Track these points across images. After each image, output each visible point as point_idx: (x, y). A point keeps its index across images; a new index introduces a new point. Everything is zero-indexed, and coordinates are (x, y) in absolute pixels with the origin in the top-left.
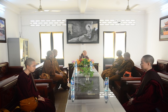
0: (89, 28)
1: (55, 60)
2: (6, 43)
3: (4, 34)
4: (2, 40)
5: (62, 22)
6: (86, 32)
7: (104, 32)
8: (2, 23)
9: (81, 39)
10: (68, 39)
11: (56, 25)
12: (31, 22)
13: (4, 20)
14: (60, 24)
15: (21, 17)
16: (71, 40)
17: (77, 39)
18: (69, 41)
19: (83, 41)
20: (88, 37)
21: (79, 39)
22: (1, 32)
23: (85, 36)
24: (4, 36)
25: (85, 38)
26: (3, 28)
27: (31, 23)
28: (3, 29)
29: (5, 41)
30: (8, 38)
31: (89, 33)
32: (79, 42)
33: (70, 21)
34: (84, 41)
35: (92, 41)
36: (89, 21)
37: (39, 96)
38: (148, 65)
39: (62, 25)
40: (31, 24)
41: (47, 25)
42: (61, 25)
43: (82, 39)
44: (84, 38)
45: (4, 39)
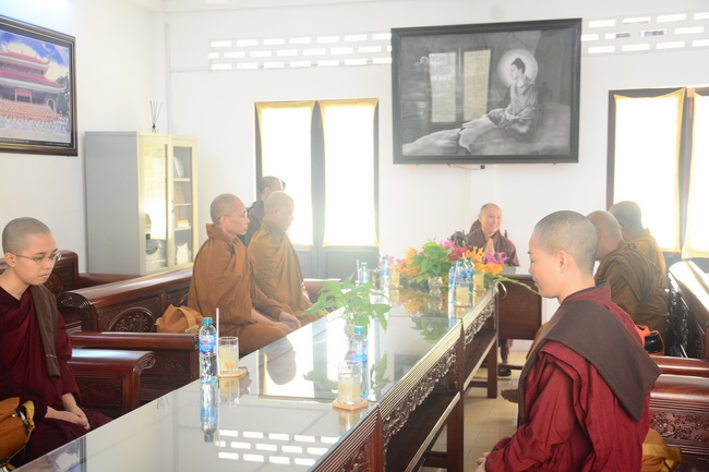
0: (517, 72)
1: (278, 249)
2: (76, 155)
3: (65, 114)
4: (54, 144)
5: (370, 42)
6: (499, 99)
7: (612, 94)
8: (58, 59)
9: (472, 139)
10: (399, 138)
11: (342, 65)
12: (214, 50)
13: (70, 44)
14: (363, 55)
15: (167, 25)
16: (419, 142)
17: (452, 139)
18: (408, 149)
19: (482, 147)
20: (516, 126)
21: (459, 135)
22: (51, 103)
23: (495, 120)
24: (64, 121)
25: (494, 129)
26: (61, 81)
27: (215, 55)
28: (63, 90)
29: (69, 150)
30: (88, 135)
31: (517, 102)
32: (464, 154)
33: (412, 38)
34: (489, 151)
35: (539, 146)
36: (517, 34)
37: (69, 399)
38: (562, 263)
39: (370, 63)
40: (212, 62)
41: (293, 64)
42: (364, 61)
43: (479, 137)
44: (492, 134)
45: (65, 138)
